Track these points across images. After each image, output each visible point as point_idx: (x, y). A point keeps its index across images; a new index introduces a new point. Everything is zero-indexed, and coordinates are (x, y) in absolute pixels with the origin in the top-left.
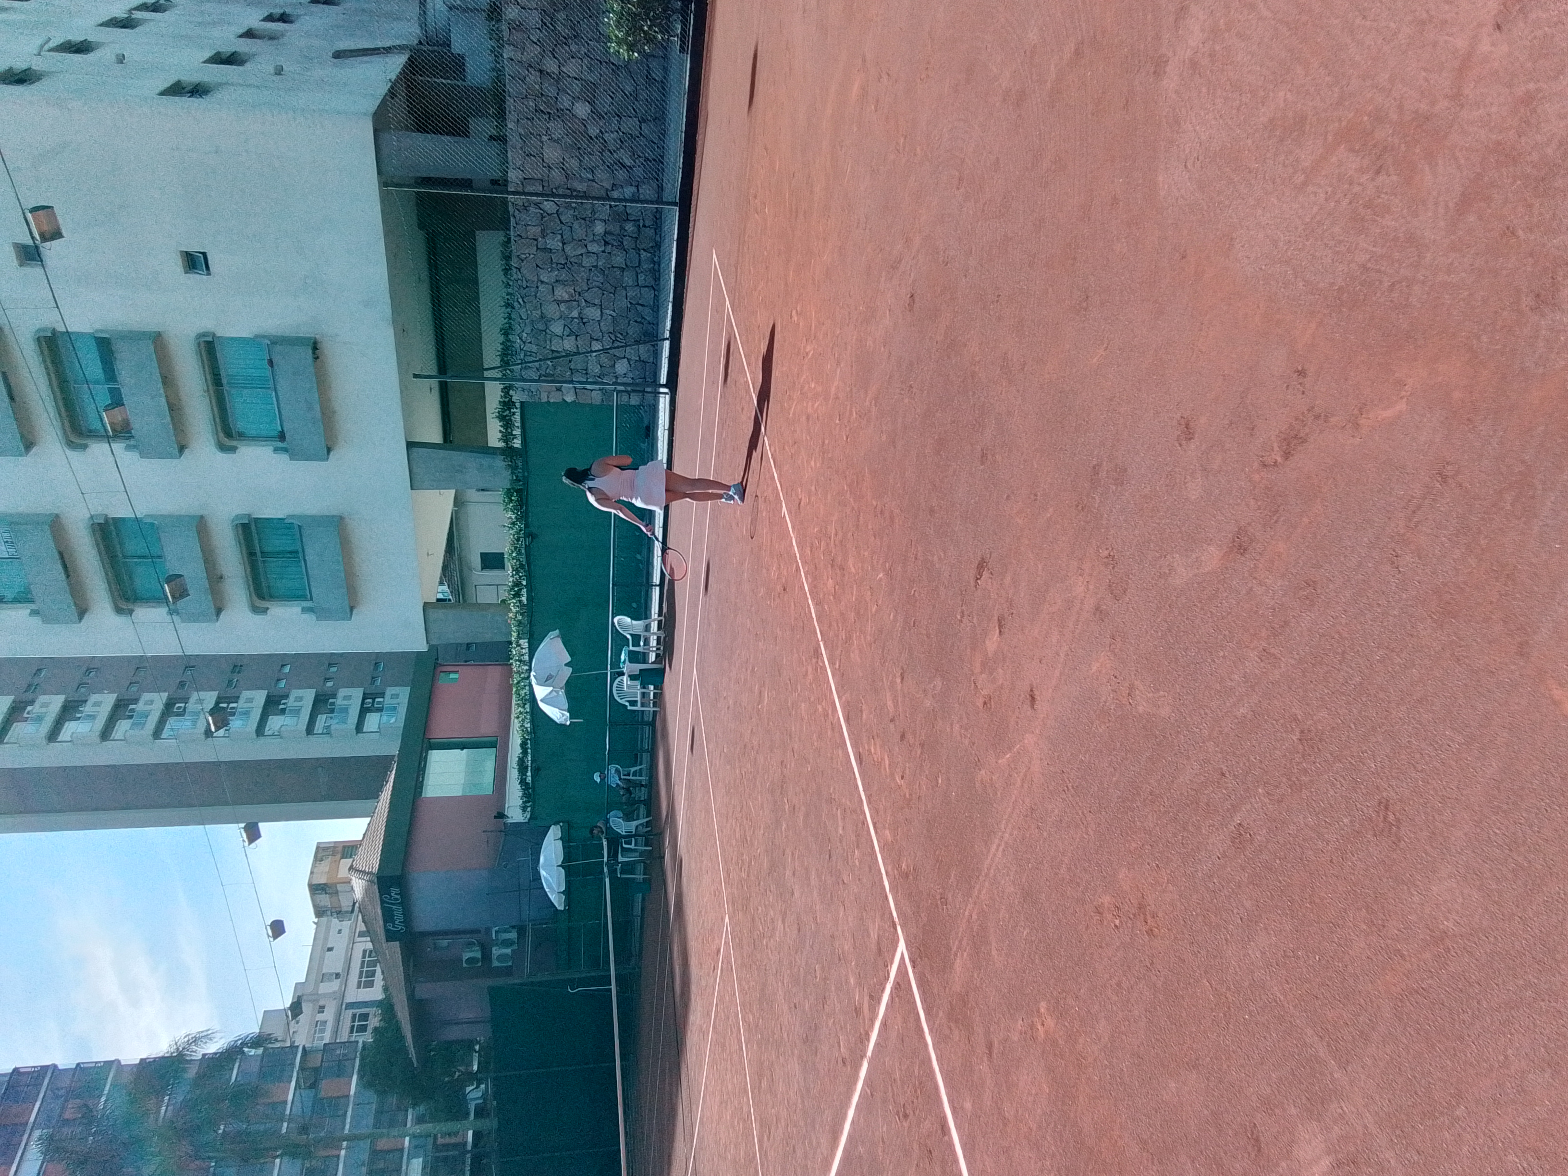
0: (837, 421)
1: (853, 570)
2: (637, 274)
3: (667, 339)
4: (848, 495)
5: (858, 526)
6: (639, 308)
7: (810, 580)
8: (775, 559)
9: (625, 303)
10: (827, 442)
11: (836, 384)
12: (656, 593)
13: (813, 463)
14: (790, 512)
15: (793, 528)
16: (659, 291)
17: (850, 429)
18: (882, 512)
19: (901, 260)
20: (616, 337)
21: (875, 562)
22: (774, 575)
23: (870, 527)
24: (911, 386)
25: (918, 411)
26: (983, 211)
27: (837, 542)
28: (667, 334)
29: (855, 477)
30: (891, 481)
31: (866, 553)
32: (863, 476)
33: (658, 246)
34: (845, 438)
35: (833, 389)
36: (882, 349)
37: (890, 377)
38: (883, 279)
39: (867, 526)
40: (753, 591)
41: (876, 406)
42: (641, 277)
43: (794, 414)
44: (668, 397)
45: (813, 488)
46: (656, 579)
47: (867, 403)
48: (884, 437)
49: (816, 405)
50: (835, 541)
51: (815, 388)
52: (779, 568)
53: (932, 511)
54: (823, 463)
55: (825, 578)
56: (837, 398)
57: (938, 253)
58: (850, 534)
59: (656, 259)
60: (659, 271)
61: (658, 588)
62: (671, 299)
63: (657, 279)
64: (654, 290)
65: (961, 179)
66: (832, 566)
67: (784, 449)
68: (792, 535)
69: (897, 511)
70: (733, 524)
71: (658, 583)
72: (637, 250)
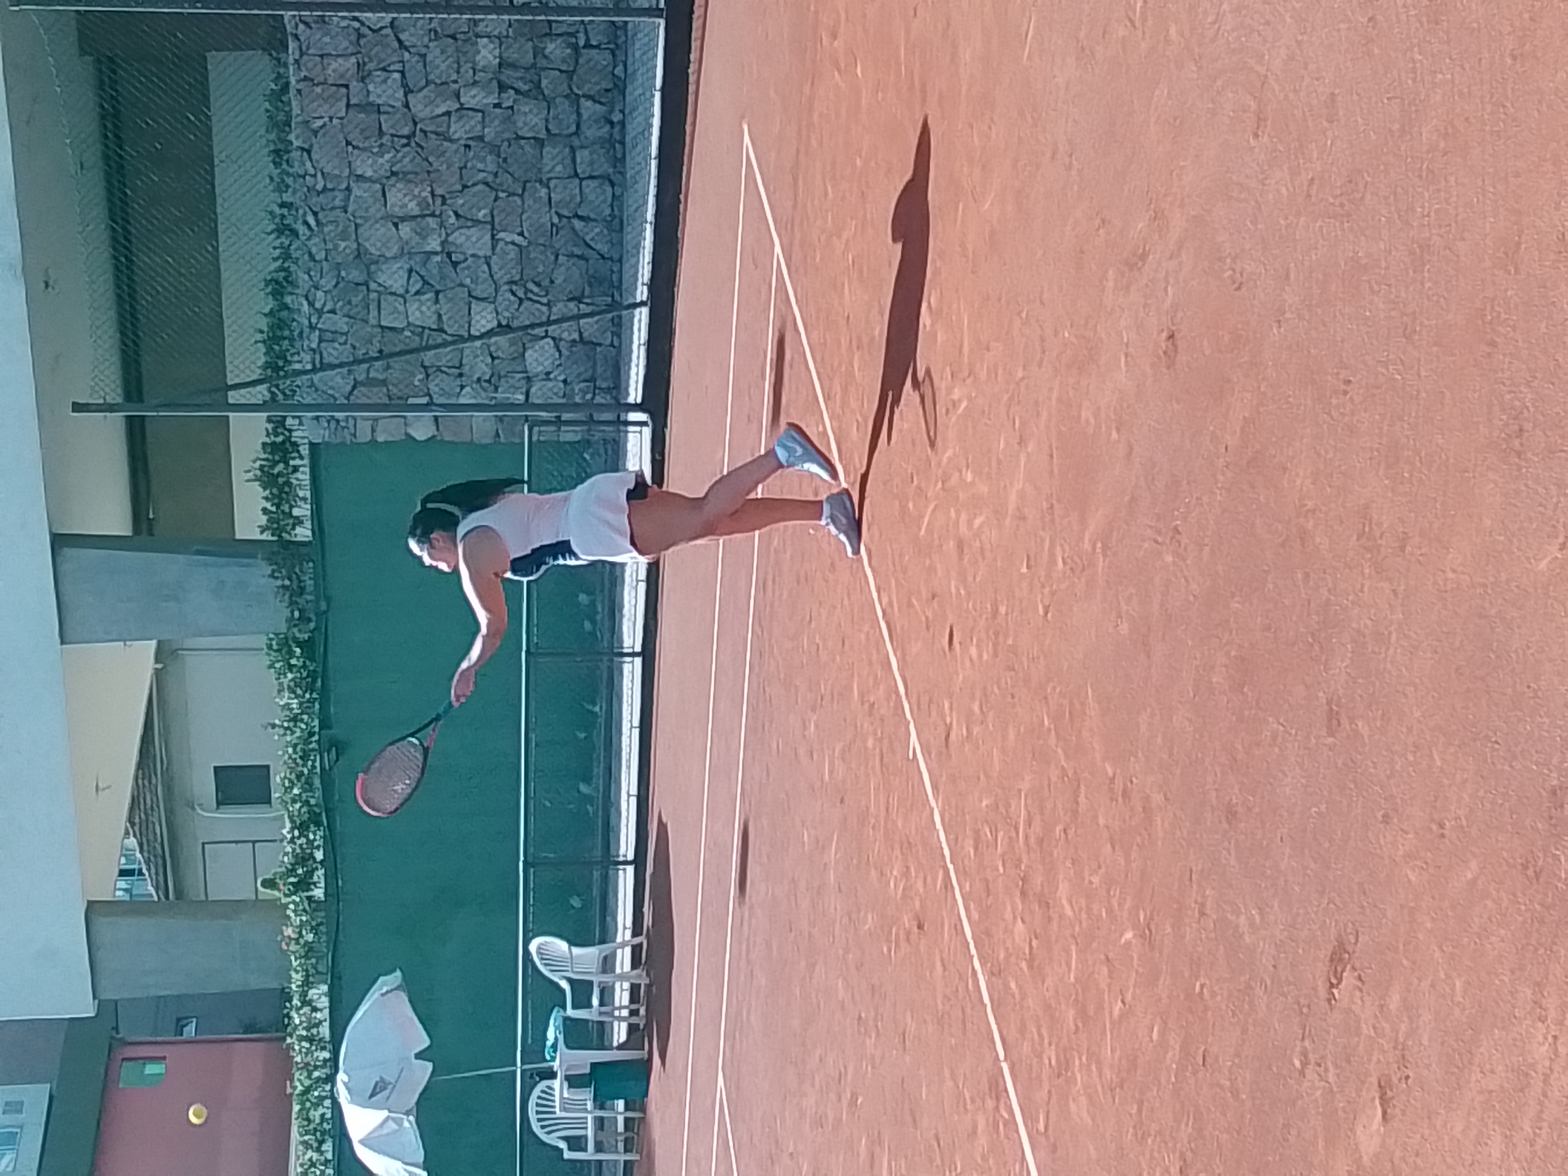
0: (1024, 570)
1: (1068, 912)
2: (573, 150)
3: (643, 304)
4: (1052, 741)
5: (1075, 813)
6: (578, 224)
7: (975, 916)
8: (897, 852)
9: (547, 218)
10: (1003, 610)
11: (1018, 486)
12: (626, 879)
13: (973, 651)
14: (926, 751)
15: (935, 787)
16: (623, 185)
17: (1053, 593)
18: (1125, 794)
19: (1143, 257)
20: (527, 290)
21: (1115, 902)
22: (895, 887)
23: (1102, 821)
24: (1176, 530)
25: (1194, 586)
26: (1309, 196)
27: (1032, 840)
28: (642, 293)
29: (1066, 702)
30: (1143, 728)
31: (1096, 880)
32: (1083, 704)
33: (619, 87)
34: (1041, 611)
35: (1013, 498)
36: (1115, 435)
37: (1133, 500)
38: (1110, 284)
39: (1096, 817)
40: (849, 914)
41: (1105, 556)
42: (582, 156)
43: (929, 530)
44: (647, 432)
45: (976, 708)
46: (627, 847)
47: (1087, 546)
48: (1124, 628)
49: (977, 522)
50: (1026, 837)
51: (973, 483)
52: (906, 873)
53: (1231, 814)
54: (996, 655)
55: (1008, 915)
56: (1023, 518)
57: (1221, 259)
58: (1059, 828)
59: (616, 117)
60: (623, 143)
61: (630, 869)
62: (650, 215)
63: (619, 161)
64: (613, 184)
65: (1260, 119)
66: (1023, 894)
67: (910, 605)
68: (933, 803)
69: (1157, 798)
70: (802, 751)
71: (631, 856)
72: (574, 99)
